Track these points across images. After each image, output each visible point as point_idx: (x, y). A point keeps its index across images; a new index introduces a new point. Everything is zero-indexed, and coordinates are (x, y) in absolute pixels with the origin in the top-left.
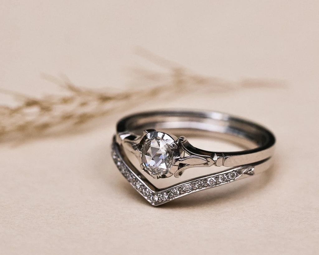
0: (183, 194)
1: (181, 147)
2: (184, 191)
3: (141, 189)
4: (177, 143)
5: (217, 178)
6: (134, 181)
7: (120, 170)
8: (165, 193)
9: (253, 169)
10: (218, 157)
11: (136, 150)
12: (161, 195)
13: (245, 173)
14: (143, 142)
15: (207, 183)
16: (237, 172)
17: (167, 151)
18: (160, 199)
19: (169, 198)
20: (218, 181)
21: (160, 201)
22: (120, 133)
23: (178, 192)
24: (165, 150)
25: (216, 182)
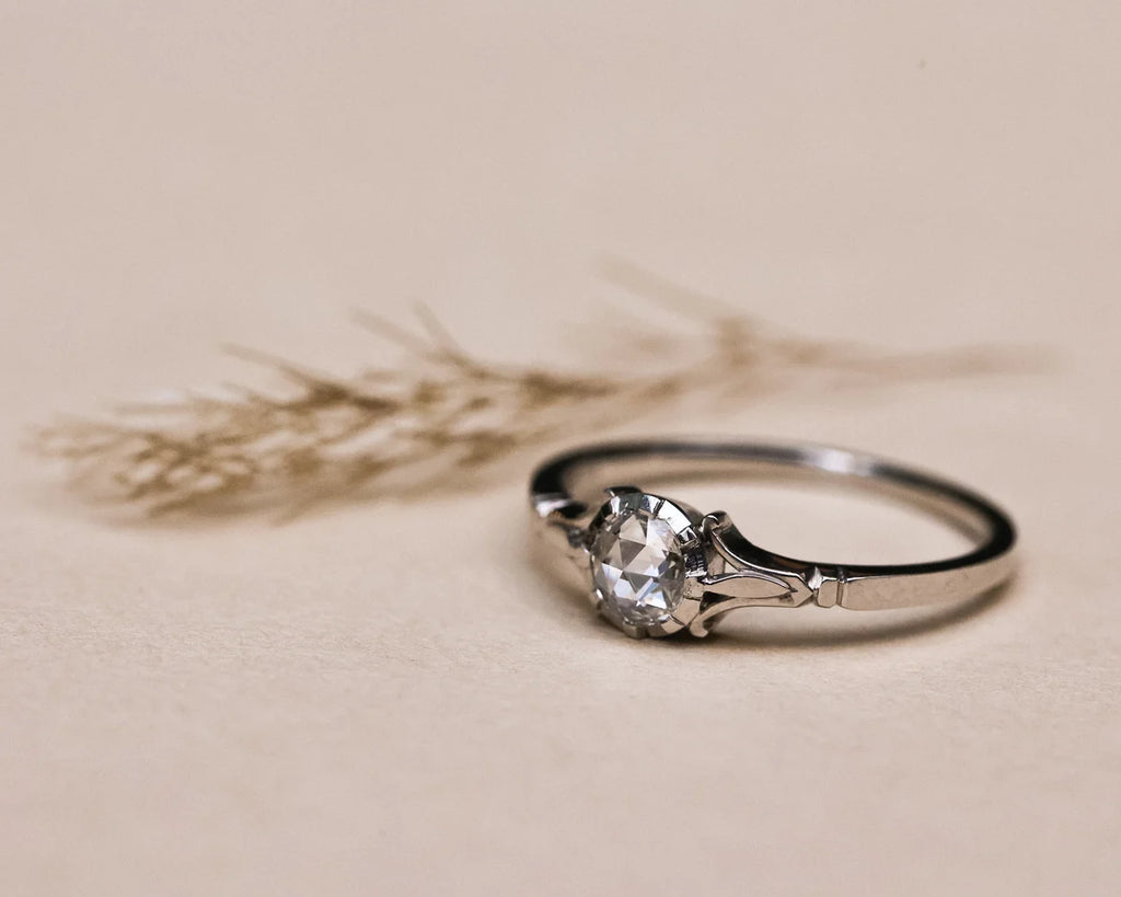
1: (711, 541)
4: (702, 529)
10: (825, 578)
14: (598, 523)
17: (670, 553)
22: (538, 497)
24: (665, 552)
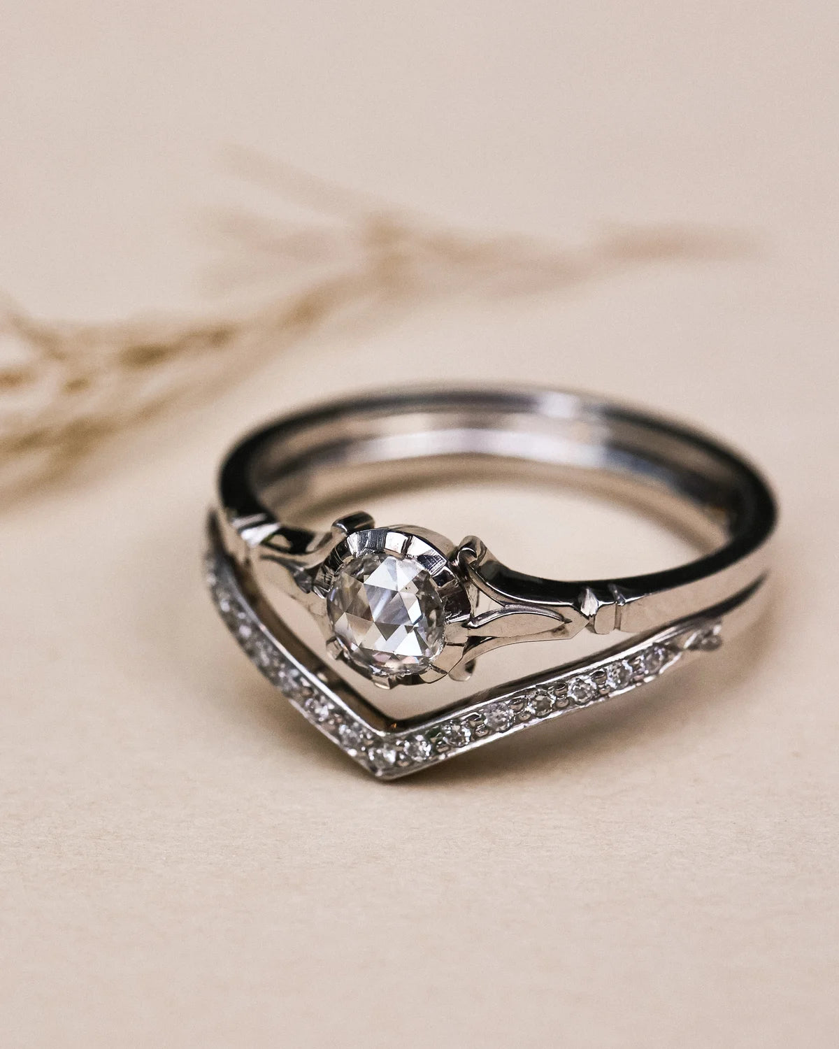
0: (484, 737)
1: (468, 577)
2: (486, 727)
3: (331, 722)
4: (456, 563)
5: (598, 675)
6: (306, 698)
7: (251, 653)
8: (419, 738)
9: (717, 630)
10: (601, 603)
11: (308, 592)
12: (407, 744)
13: (693, 647)
15: (566, 694)
16: (666, 647)
18: (402, 757)
19: (435, 752)
20: (605, 687)
21: (405, 764)
23: (468, 733)
25: (598, 691)
